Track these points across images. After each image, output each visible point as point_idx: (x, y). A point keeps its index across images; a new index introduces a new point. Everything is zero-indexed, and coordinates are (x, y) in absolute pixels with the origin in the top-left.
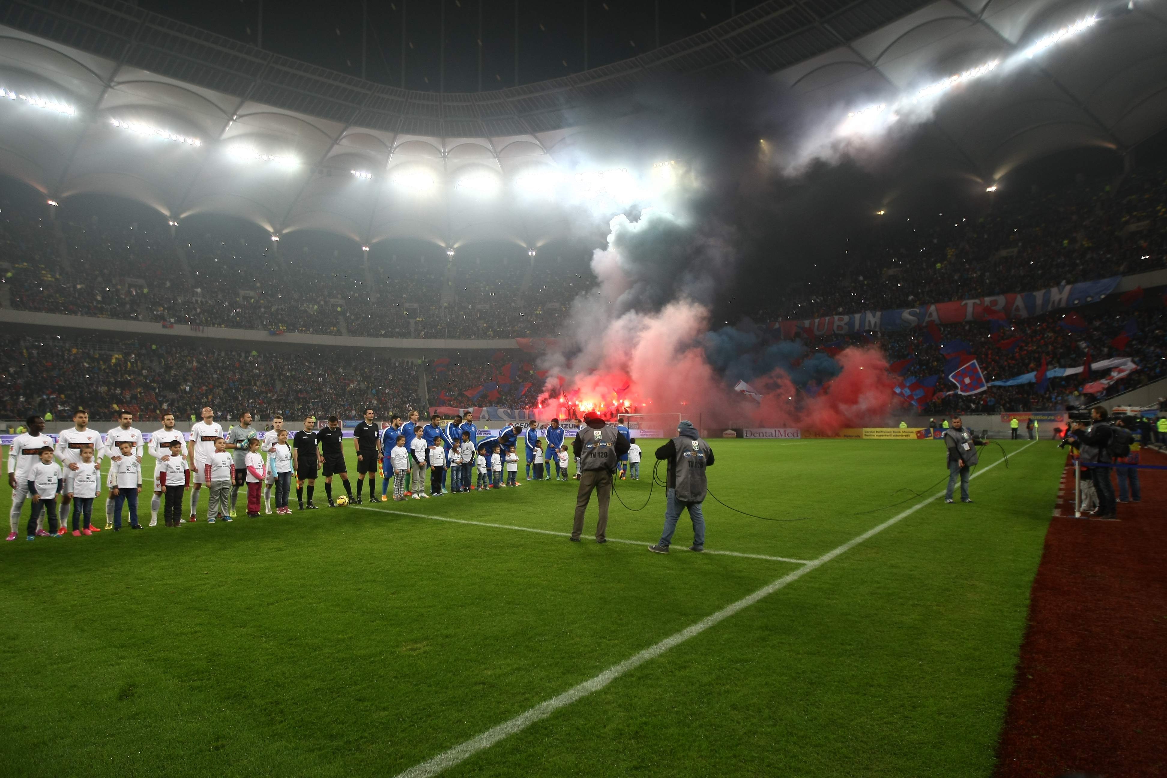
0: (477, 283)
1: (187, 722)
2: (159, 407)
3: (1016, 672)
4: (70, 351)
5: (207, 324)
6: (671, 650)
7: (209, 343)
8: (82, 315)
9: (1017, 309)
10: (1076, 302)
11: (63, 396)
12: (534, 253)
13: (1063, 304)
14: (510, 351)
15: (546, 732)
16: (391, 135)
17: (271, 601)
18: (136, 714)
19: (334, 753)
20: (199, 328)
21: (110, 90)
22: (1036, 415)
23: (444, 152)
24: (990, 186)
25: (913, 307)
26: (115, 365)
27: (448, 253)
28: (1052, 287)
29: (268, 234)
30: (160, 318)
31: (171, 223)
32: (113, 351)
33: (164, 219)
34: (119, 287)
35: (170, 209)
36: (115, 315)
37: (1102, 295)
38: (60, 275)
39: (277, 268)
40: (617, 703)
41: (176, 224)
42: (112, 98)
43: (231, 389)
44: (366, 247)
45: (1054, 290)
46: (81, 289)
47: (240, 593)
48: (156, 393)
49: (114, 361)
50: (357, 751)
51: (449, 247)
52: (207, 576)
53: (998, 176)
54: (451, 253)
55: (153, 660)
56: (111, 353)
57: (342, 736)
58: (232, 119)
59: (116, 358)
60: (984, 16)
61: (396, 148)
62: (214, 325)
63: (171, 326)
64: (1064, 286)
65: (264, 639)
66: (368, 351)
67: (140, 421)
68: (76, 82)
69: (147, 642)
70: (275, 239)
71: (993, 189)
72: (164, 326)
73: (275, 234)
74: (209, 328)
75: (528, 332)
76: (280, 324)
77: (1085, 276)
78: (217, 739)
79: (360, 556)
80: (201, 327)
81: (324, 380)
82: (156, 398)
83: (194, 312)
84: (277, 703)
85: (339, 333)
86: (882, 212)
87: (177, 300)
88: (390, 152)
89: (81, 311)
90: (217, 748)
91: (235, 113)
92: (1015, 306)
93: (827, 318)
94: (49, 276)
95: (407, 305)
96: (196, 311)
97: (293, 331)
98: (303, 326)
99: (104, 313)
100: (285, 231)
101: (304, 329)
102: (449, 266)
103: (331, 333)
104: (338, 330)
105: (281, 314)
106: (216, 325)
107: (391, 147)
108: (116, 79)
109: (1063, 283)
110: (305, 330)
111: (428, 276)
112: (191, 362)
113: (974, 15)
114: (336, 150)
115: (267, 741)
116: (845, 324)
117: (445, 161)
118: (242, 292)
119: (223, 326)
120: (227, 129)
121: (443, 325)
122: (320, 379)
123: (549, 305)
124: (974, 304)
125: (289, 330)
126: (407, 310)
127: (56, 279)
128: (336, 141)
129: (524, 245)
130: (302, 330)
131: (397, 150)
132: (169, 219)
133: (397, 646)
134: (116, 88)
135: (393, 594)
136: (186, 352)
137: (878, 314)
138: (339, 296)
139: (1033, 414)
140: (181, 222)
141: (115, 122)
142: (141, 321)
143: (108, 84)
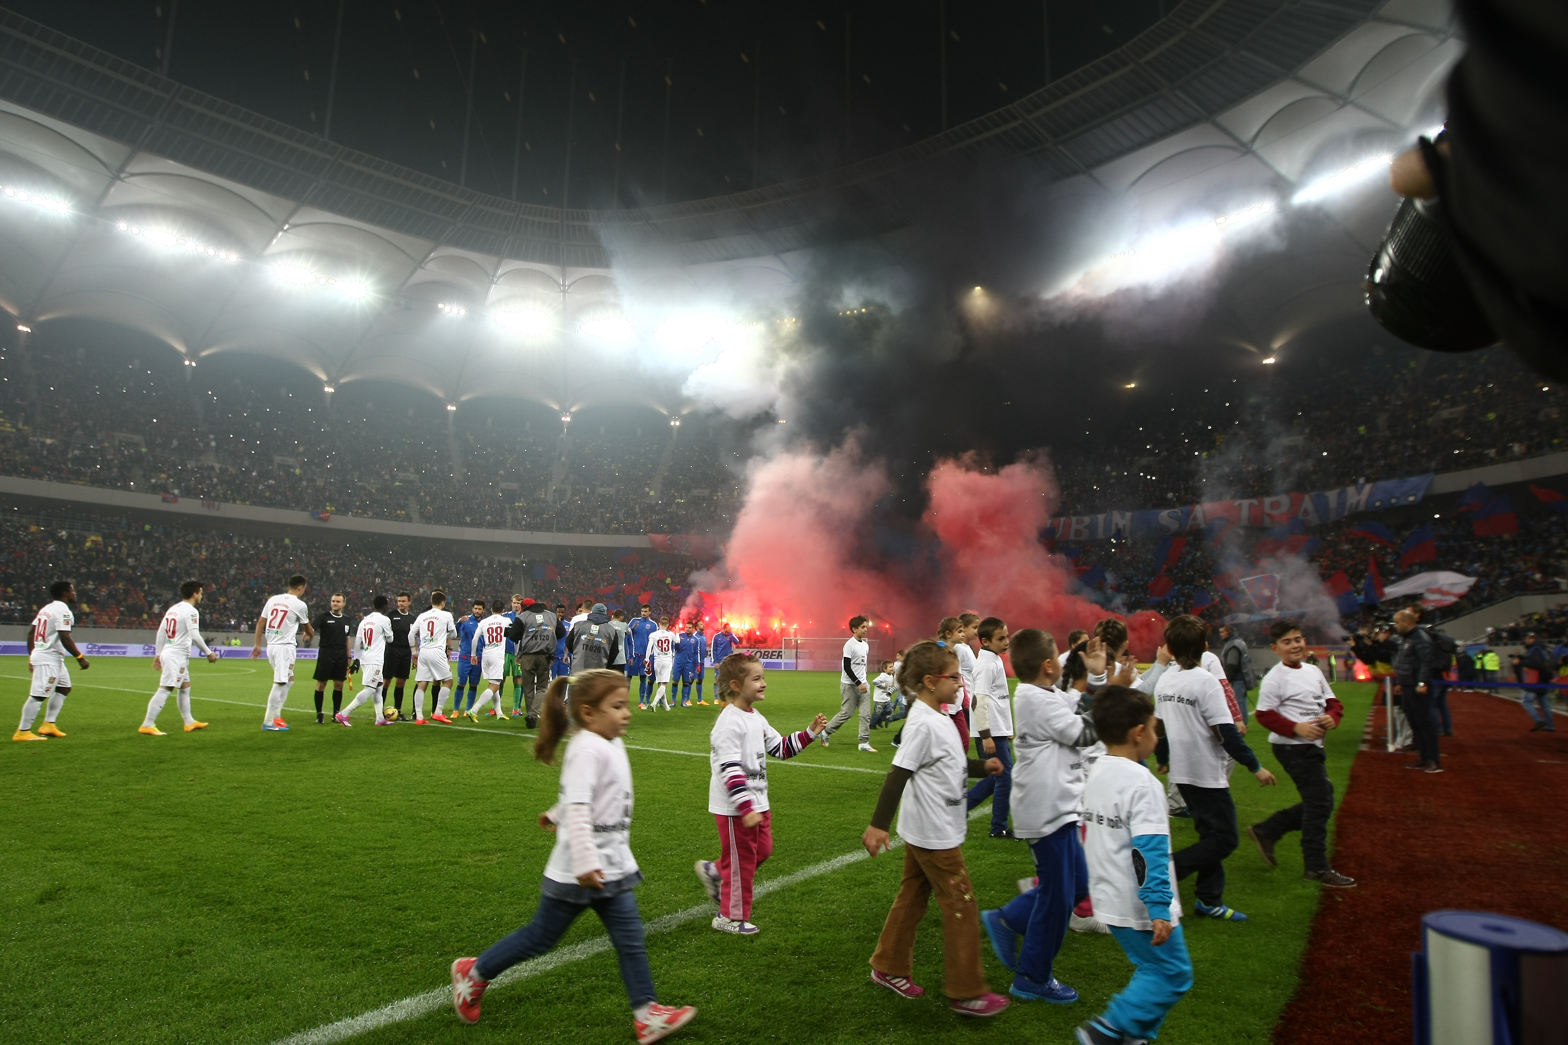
0: (599, 459)
1: (139, 927)
2: (147, 609)
3: (1321, 893)
4: (26, 528)
5: (226, 500)
6: (849, 866)
7: (225, 526)
8: (50, 480)
9: (1306, 512)
10: (1378, 504)
11: (10, 590)
12: (678, 423)
13: (1361, 508)
14: (639, 551)
15: (667, 945)
16: (494, 259)
17: (282, 808)
18: (63, 917)
19: (354, 962)
20: (213, 506)
21: (119, 182)
22: (1333, 649)
23: (564, 285)
24: (1267, 357)
25: (1174, 507)
26: (90, 549)
27: (563, 419)
28: (1348, 485)
29: (320, 384)
30: (162, 489)
31: (187, 363)
32: (89, 530)
33: (178, 357)
34: (106, 444)
35: (186, 342)
36: (97, 481)
37: (1411, 496)
38: (24, 424)
39: (328, 429)
40: (770, 918)
41: (194, 364)
42: (119, 194)
43: (252, 589)
44: (452, 405)
45: (1351, 490)
46: (51, 445)
47: (238, 800)
48: (145, 591)
49: (88, 544)
50: (389, 960)
51: (565, 410)
52: (192, 783)
53: (1277, 344)
54: (567, 419)
55: (98, 863)
56: (86, 533)
57: (369, 945)
58: (282, 229)
59: (93, 541)
60: (1256, 146)
61: (500, 277)
62: (234, 501)
63: (175, 499)
64: (1363, 486)
65: (266, 846)
66: (447, 544)
67: (118, 628)
68: (73, 170)
69: (92, 845)
70: (329, 390)
71: (1270, 361)
72: (165, 500)
73: (330, 383)
74: (228, 504)
75: (665, 526)
76: (328, 504)
77: (1390, 472)
78: (182, 943)
79: (416, 769)
80: (217, 503)
81: (383, 581)
82: (145, 597)
83: (208, 482)
84: (276, 909)
85: (408, 519)
86: (1133, 386)
87: (186, 465)
88: (492, 282)
89: (49, 475)
90: (180, 955)
91: (286, 222)
92: (1302, 509)
93: (1062, 519)
94: (8, 425)
95: (503, 485)
96: (212, 481)
97: (344, 513)
98: (359, 508)
99: (81, 478)
100: (343, 380)
101: (360, 511)
102: (562, 436)
103: (397, 518)
104: (407, 515)
105: (330, 491)
106: (238, 502)
107: (494, 276)
108: (128, 170)
109: (1362, 480)
110: (361, 513)
111: (534, 448)
112: (198, 550)
113: (1243, 145)
114: (420, 276)
115: (255, 949)
116: (1085, 527)
117: (564, 296)
118: (277, 459)
119: (247, 503)
120: (275, 241)
121: (550, 513)
122: (378, 580)
123: (695, 492)
124: (1251, 505)
125: (338, 512)
126: (502, 491)
127: (19, 430)
128: (420, 263)
129: (665, 412)
130: (357, 513)
131: (501, 279)
132: (185, 357)
133: (460, 857)
134: (126, 180)
135: (459, 806)
136: (192, 536)
137: (1128, 515)
138: (412, 469)
139: (1329, 648)
140: (201, 361)
141: (123, 227)
142: (133, 491)
143: (117, 174)
